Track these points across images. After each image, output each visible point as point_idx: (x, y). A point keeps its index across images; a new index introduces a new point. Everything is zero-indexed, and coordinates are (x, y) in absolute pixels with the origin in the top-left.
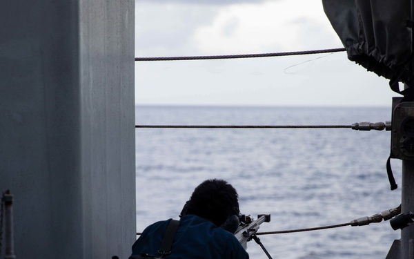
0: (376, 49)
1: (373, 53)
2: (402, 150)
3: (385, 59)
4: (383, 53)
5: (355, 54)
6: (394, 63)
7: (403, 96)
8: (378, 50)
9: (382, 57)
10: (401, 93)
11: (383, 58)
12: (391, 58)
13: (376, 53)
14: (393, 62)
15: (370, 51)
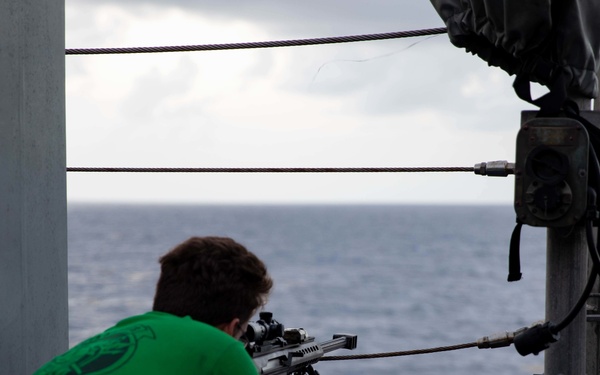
0: (488, 23)
1: (484, 30)
2: (531, 208)
3: (505, 40)
4: (501, 29)
5: (457, 33)
6: (521, 47)
7: (537, 108)
8: (492, 23)
9: (499, 35)
10: (535, 103)
11: (500, 37)
12: (514, 36)
13: (490, 30)
14: (519, 45)
15: (480, 26)
